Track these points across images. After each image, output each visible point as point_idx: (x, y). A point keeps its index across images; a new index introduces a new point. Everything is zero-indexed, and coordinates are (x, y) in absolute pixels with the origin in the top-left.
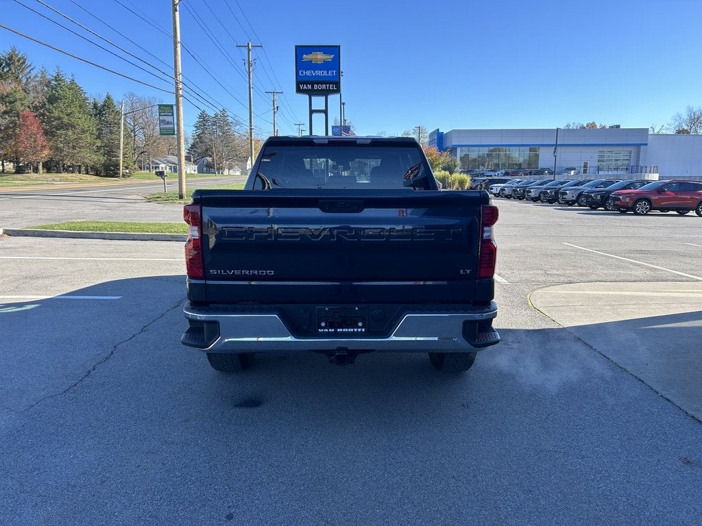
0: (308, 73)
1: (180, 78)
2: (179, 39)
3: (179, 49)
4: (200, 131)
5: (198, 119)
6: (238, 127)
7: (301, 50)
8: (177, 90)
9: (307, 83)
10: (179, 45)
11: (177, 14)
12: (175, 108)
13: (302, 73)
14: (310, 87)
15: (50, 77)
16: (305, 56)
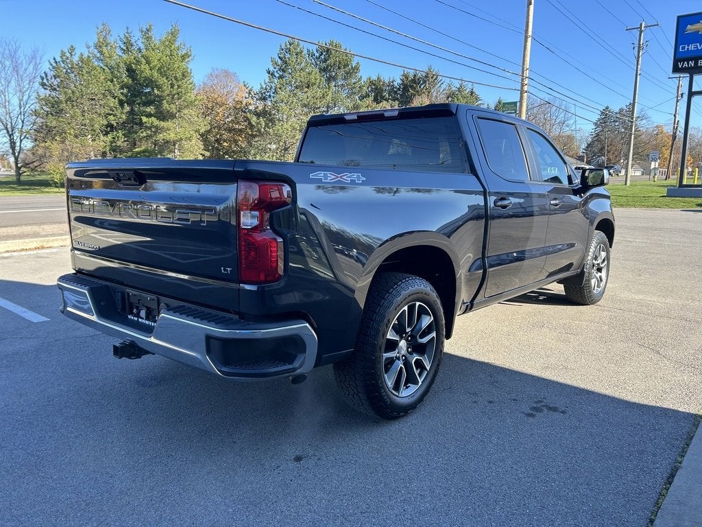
0: (692, 47)
1: (527, 73)
2: (530, 33)
3: (529, 44)
4: (599, 129)
5: (599, 117)
6: (644, 122)
7: (683, 21)
8: (523, 85)
9: (688, 60)
10: (529, 39)
11: (532, 7)
12: (518, 104)
13: (683, 48)
14: (692, 64)
15: (454, 89)
16: (689, 27)
